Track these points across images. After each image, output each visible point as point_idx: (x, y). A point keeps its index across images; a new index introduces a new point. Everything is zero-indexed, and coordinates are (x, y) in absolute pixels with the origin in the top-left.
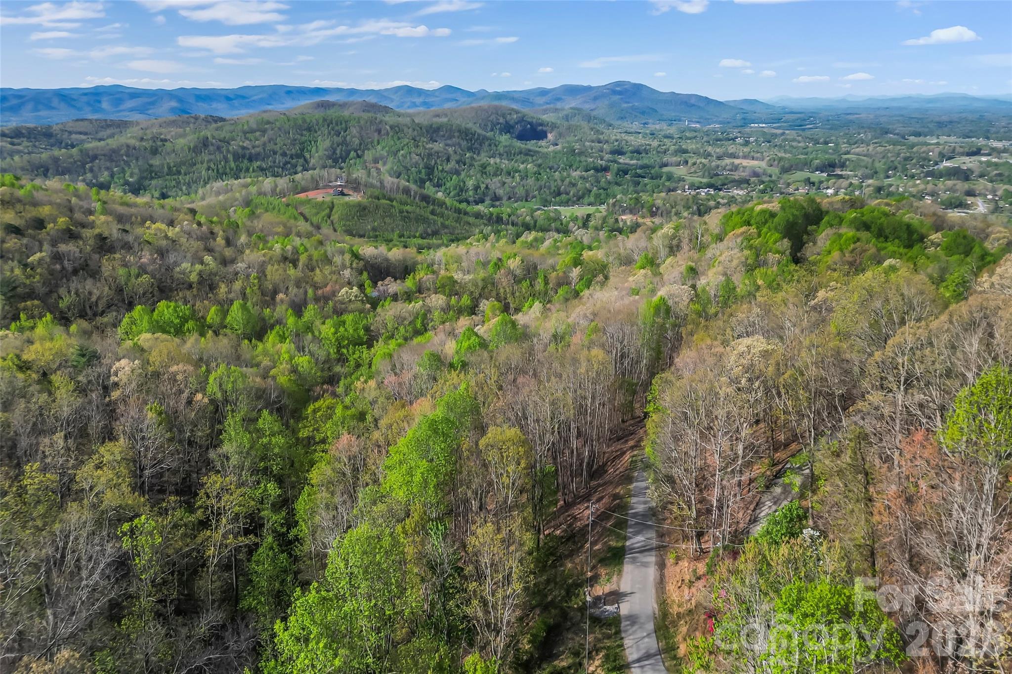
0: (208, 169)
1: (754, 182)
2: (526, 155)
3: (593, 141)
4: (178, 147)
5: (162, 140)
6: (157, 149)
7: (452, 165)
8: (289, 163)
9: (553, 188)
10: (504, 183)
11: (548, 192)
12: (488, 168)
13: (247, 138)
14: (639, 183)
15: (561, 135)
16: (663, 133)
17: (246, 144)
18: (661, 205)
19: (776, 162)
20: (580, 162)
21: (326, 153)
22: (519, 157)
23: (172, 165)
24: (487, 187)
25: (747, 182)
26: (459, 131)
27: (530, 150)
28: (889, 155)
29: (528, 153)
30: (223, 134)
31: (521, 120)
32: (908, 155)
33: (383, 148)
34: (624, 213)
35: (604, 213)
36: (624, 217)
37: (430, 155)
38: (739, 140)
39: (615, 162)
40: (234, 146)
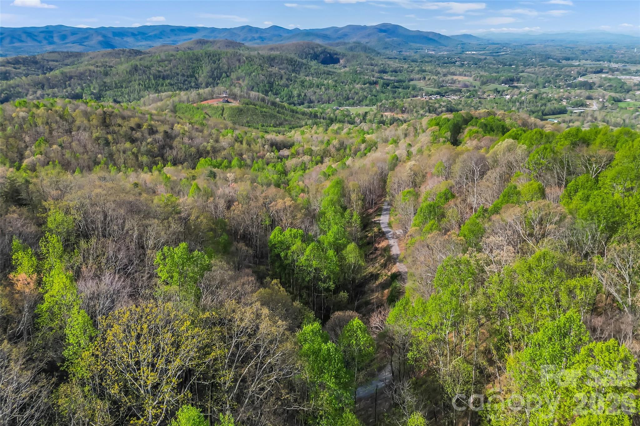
0: (139, 84)
1: (464, 91)
2: (328, 74)
3: (368, 65)
4: (120, 71)
5: (109, 67)
6: (107, 73)
7: (284, 81)
8: (186, 80)
9: (345, 95)
10: (315, 92)
11: (341, 98)
12: (305, 83)
13: (160, 65)
14: (395, 92)
15: (348, 61)
16: (411, 58)
17: (160, 69)
18: (408, 107)
19: (479, 78)
20: (360, 78)
21: (208, 74)
22: (323, 76)
23: (117, 82)
24: (305, 95)
25: (460, 91)
26: (287, 60)
27: (330, 72)
28: (547, 73)
29: (329, 73)
30: (146, 63)
31: (324, 52)
32: (558, 73)
33: (242, 71)
34: (386, 111)
35: (375, 111)
36: (386, 114)
37: (270, 75)
38: (458, 63)
39: (382, 78)
40: (153, 70)
